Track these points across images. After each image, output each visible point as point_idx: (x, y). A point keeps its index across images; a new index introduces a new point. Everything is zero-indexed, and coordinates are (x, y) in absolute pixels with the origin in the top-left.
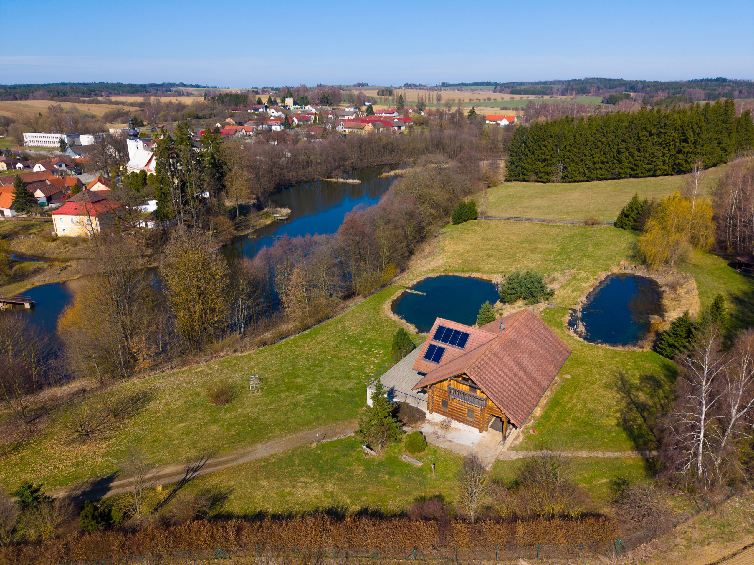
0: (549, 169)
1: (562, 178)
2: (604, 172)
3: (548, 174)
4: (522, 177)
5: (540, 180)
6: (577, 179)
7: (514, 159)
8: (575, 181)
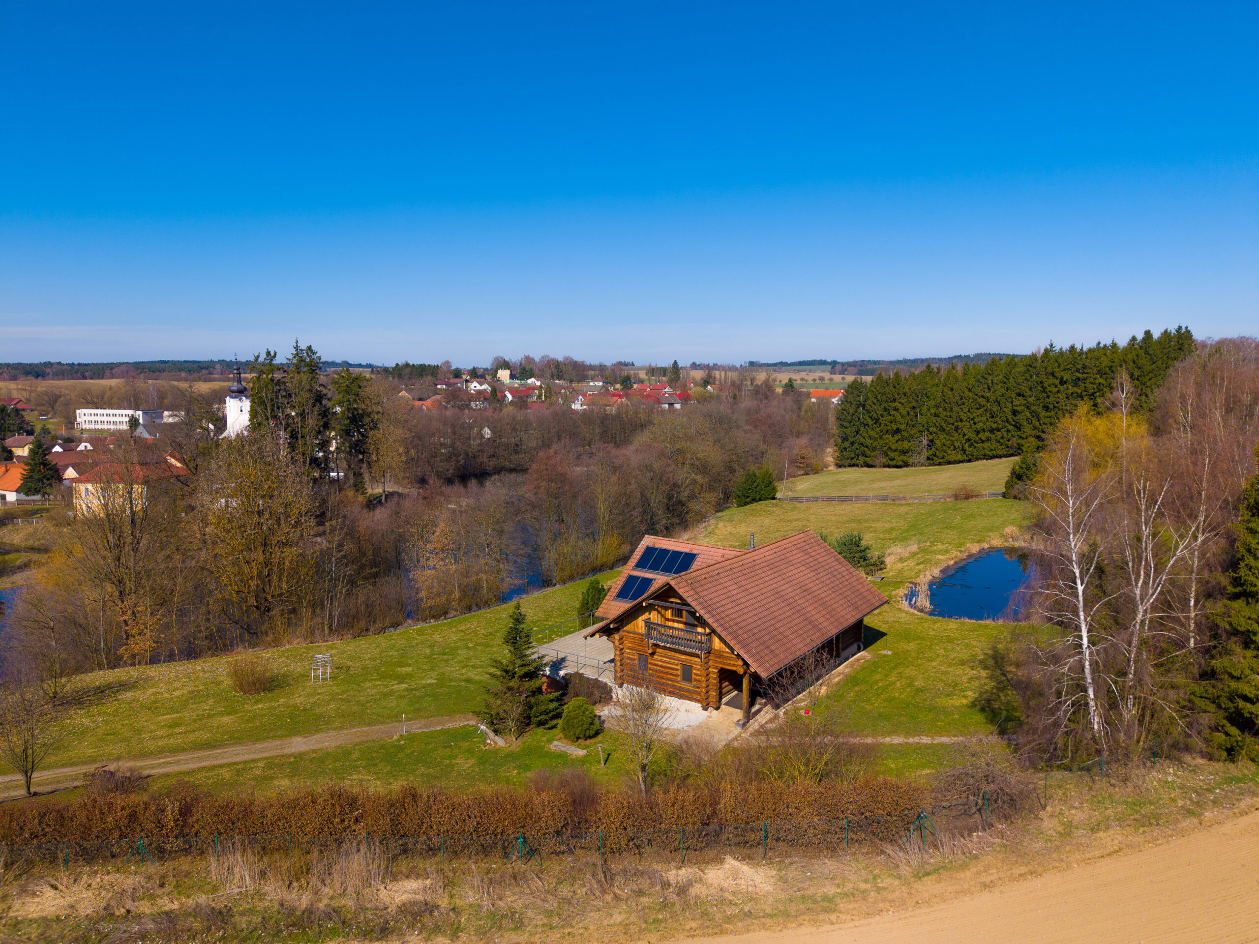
0: (906, 445)
1: (928, 459)
2: (995, 445)
3: (904, 452)
4: (862, 460)
5: (892, 463)
6: (951, 458)
7: (848, 431)
8: (949, 463)
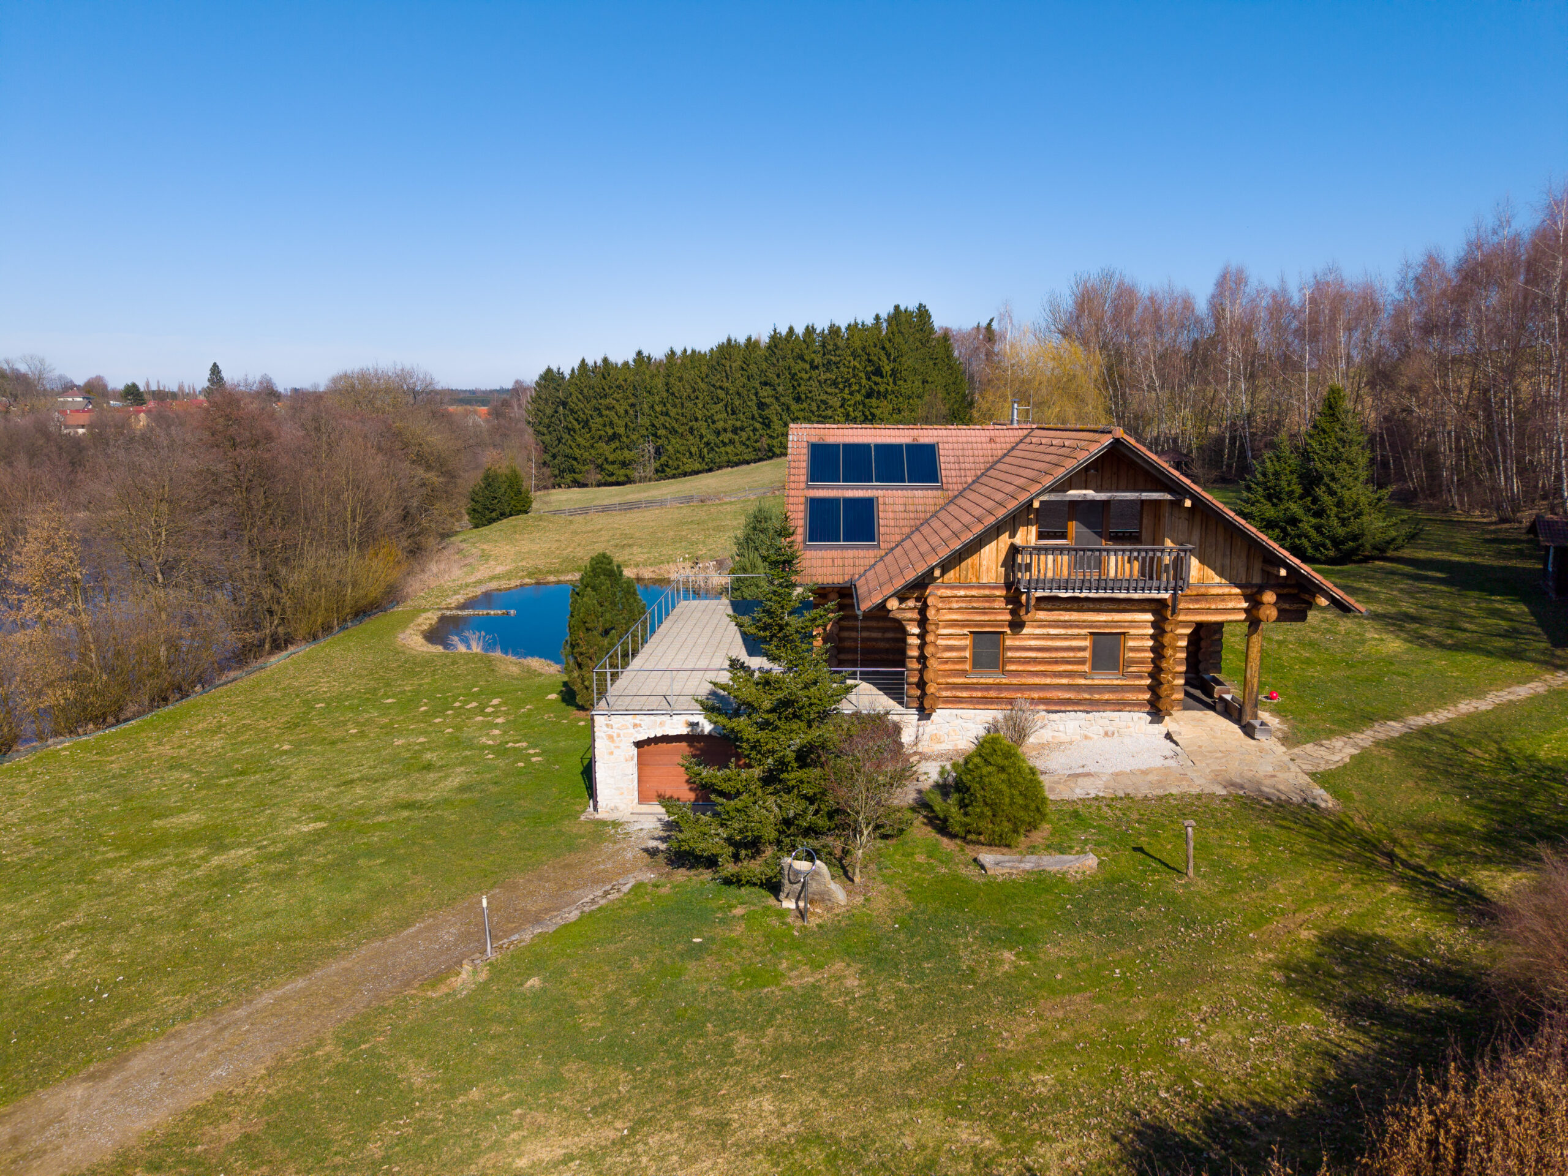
0: (627, 455)
1: (657, 471)
2: (741, 448)
3: (624, 464)
4: (569, 478)
5: (610, 479)
6: (688, 469)
7: (547, 438)
8: (685, 474)
